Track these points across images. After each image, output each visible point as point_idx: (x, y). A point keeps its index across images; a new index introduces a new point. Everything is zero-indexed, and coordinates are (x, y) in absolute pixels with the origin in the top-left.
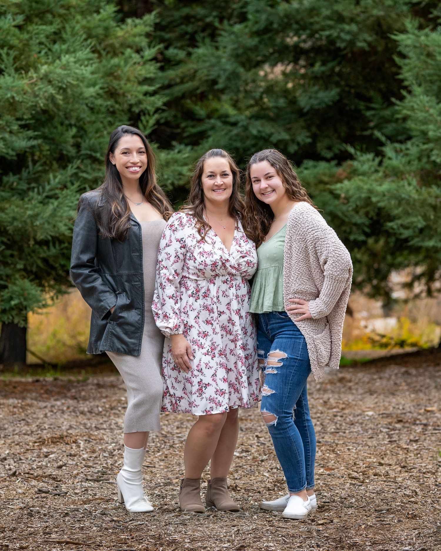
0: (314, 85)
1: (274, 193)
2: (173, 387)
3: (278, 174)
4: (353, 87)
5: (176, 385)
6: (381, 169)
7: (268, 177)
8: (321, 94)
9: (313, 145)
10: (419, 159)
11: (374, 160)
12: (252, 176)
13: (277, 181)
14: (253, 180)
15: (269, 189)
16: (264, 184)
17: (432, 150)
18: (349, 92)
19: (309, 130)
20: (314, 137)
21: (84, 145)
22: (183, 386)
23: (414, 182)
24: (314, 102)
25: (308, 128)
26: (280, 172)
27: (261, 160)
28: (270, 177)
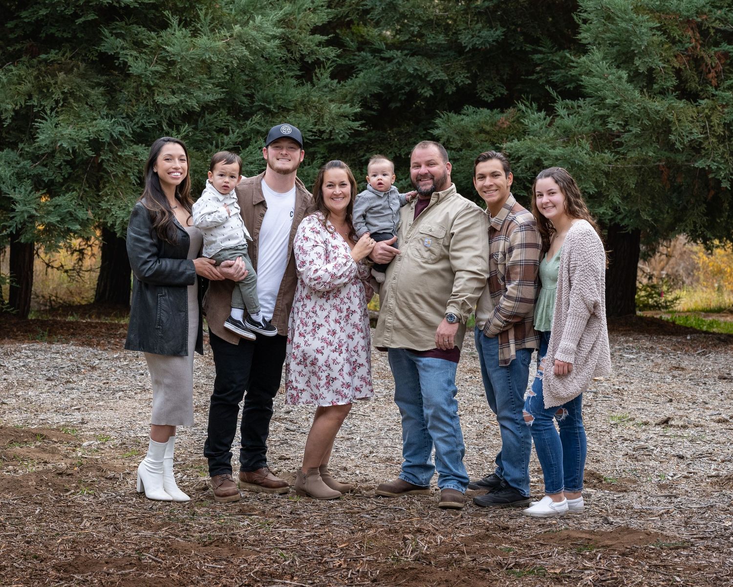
0: (477, 22)
1: (554, 208)
2: (296, 381)
3: (562, 191)
4: (520, 26)
5: (299, 378)
6: (553, 128)
7: (551, 193)
8: (484, 33)
9: (473, 86)
10: (592, 120)
11: (545, 119)
12: (537, 191)
13: (559, 198)
14: (537, 194)
15: (550, 205)
16: (545, 199)
17: (608, 116)
18: (515, 31)
19: (469, 71)
20: (474, 77)
21: (257, 96)
22: (307, 379)
23: (588, 146)
24: (477, 42)
25: (468, 68)
26: (563, 189)
27: (547, 176)
28: (553, 193)
